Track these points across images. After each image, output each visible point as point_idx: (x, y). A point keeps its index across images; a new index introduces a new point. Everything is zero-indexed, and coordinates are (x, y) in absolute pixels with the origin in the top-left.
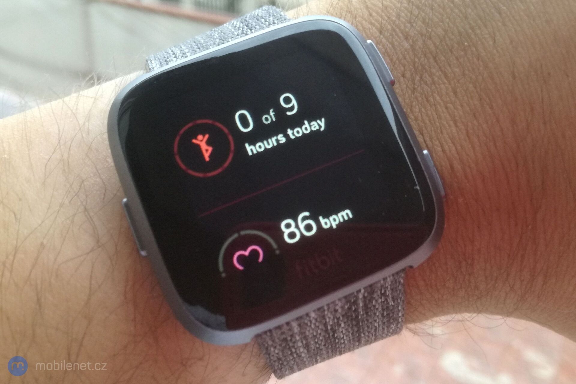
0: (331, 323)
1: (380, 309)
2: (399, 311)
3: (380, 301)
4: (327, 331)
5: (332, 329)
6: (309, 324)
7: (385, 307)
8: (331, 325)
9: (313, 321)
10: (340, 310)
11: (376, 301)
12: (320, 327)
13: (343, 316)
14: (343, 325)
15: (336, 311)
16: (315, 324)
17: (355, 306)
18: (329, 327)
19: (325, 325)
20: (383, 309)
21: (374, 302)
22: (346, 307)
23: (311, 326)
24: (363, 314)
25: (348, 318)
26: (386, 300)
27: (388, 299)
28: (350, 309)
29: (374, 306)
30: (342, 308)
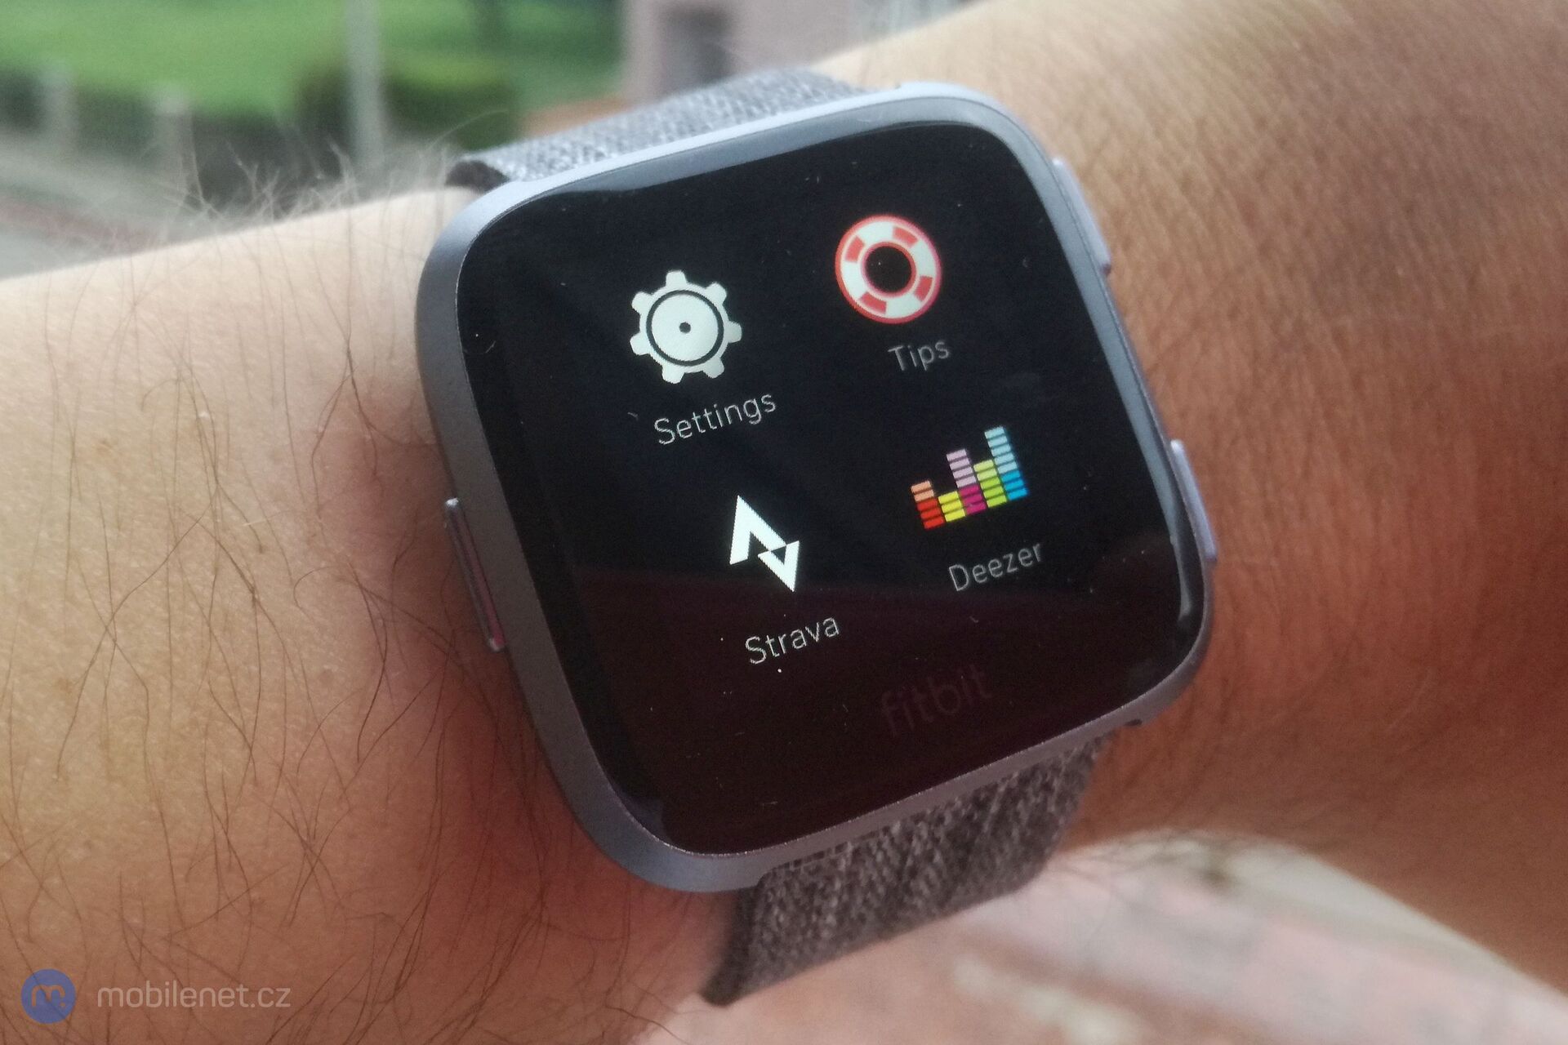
0: (918, 853)
1: (1024, 823)
3: (1033, 800)
5: (912, 867)
7: (1036, 818)
8: (914, 857)
9: (886, 845)
10: (947, 822)
12: (892, 862)
16: (885, 852)
17: (981, 812)
19: (904, 856)
23: (875, 856)
24: (987, 835)
25: (953, 842)
30: (956, 814)
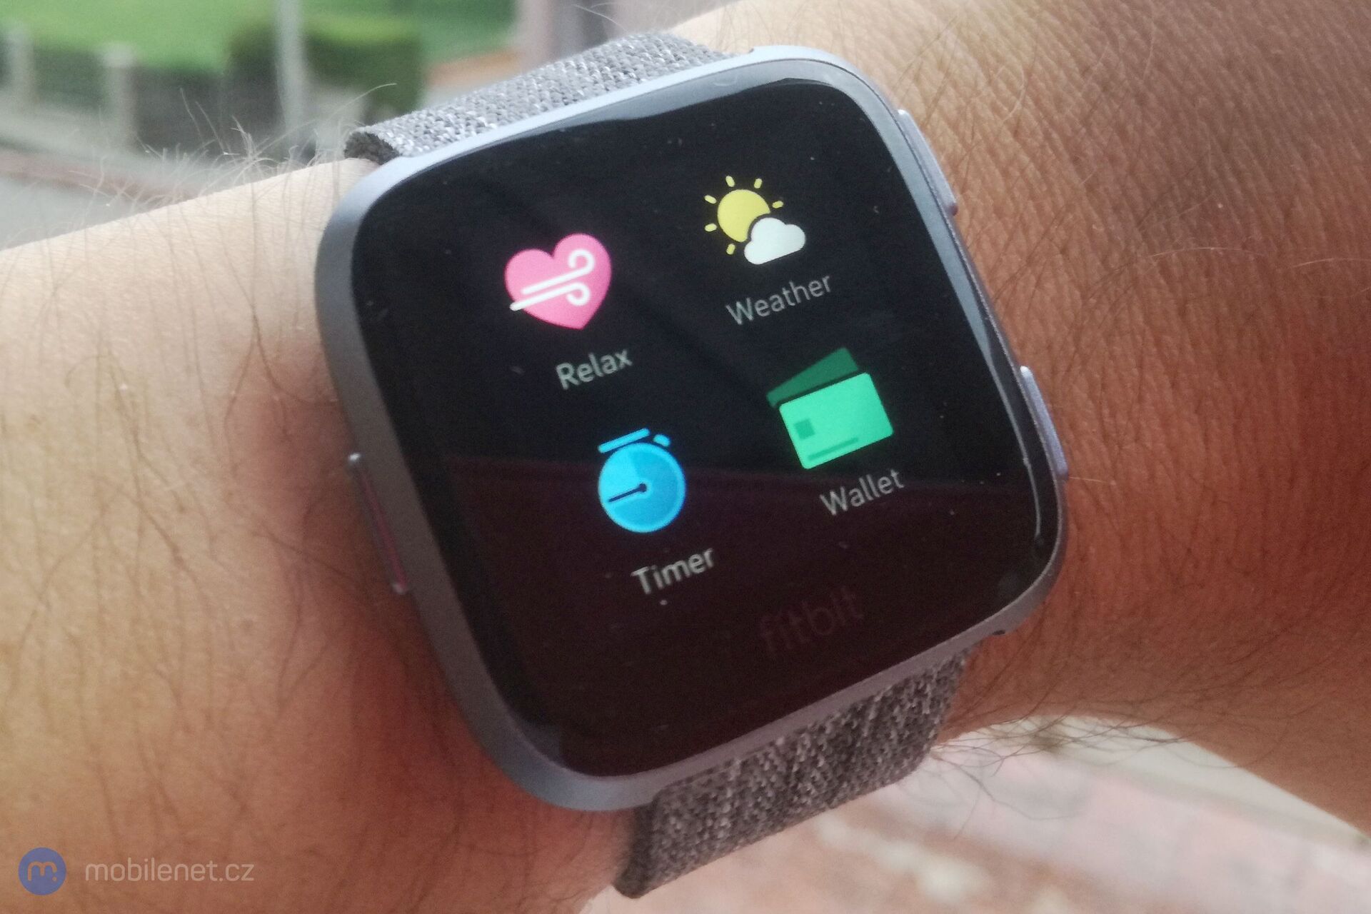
0: (802, 759)
1: (901, 726)
2: (933, 726)
3: (908, 705)
4: (786, 779)
5: (798, 772)
6: (761, 762)
7: (912, 720)
8: (800, 764)
10: (828, 731)
11: (902, 707)
12: (779, 769)
13: (830, 741)
14: (821, 763)
15: (822, 729)
17: (860, 719)
18: (795, 769)
19: (790, 763)
20: (907, 725)
21: (896, 710)
22: (843, 722)
23: (762, 766)
24: (866, 738)
25: (836, 747)
26: (920, 704)
27: (924, 704)
28: (848, 725)
29: (894, 718)
